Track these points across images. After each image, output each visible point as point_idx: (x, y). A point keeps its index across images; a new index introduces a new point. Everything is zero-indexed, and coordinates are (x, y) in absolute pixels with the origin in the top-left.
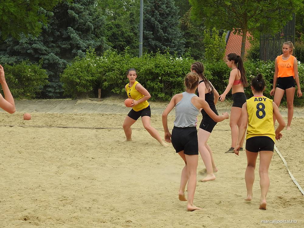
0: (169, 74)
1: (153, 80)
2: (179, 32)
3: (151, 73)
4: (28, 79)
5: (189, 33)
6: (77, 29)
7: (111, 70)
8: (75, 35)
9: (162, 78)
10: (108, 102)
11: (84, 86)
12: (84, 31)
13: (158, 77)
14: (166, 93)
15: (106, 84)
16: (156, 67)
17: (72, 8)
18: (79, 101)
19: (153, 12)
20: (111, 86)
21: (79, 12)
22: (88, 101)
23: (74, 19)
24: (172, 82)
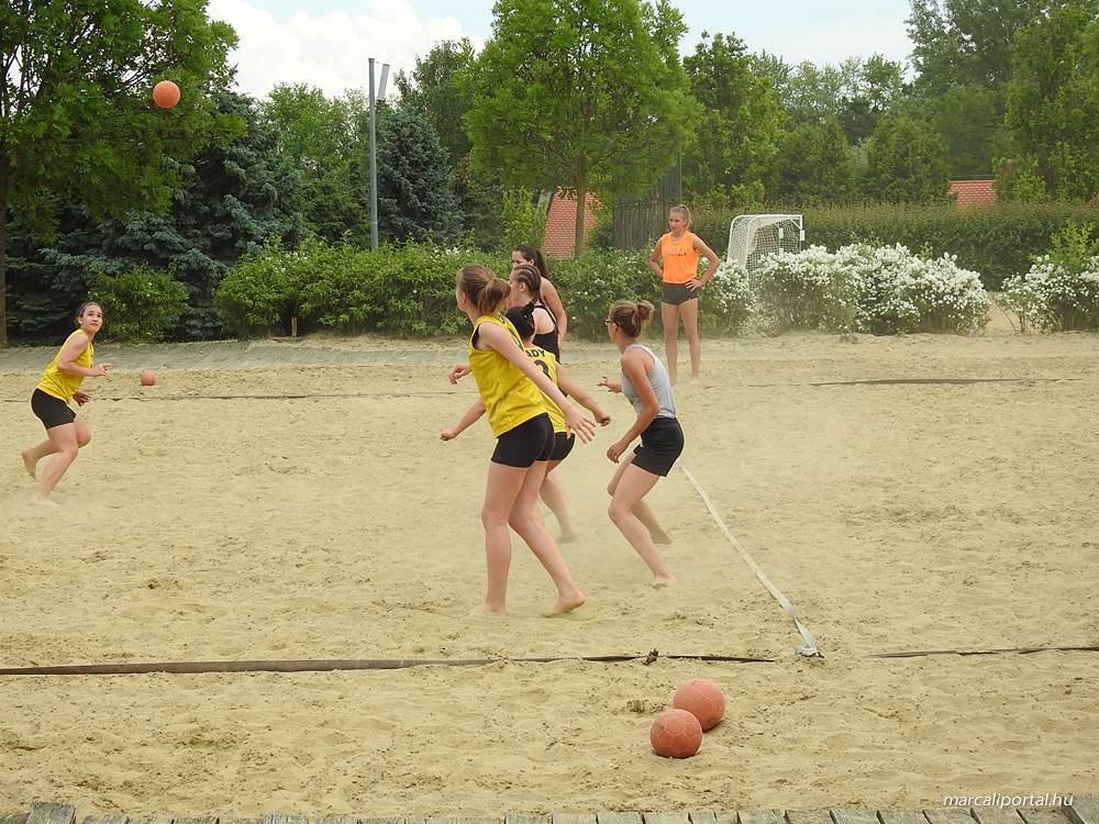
0: (433, 284)
1: (400, 296)
2: (451, 199)
3: (397, 282)
4: (148, 303)
5: (470, 199)
6: (244, 199)
7: (316, 278)
8: (240, 211)
9: (419, 292)
10: (313, 343)
11: (263, 313)
12: (258, 202)
13: (410, 290)
14: (429, 322)
15: (306, 306)
16: (406, 269)
17: (233, 157)
18: (253, 344)
19: (398, 159)
20: (318, 312)
21: (246, 165)
22: (272, 343)
23: (236, 178)
24: (440, 300)
